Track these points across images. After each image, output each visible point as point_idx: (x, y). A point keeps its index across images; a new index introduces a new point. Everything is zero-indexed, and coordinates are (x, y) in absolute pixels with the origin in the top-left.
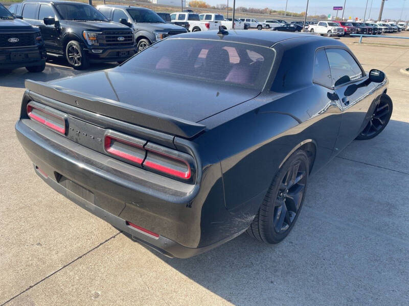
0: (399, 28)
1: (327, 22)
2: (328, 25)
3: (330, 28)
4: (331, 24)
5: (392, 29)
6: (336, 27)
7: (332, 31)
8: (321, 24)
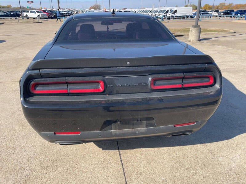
0: (72, 13)
1: (35, 10)
2: (36, 12)
3: (38, 14)
4: (38, 12)
5: (69, 13)
6: (42, 14)
7: (41, 16)
8: (31, 12)
